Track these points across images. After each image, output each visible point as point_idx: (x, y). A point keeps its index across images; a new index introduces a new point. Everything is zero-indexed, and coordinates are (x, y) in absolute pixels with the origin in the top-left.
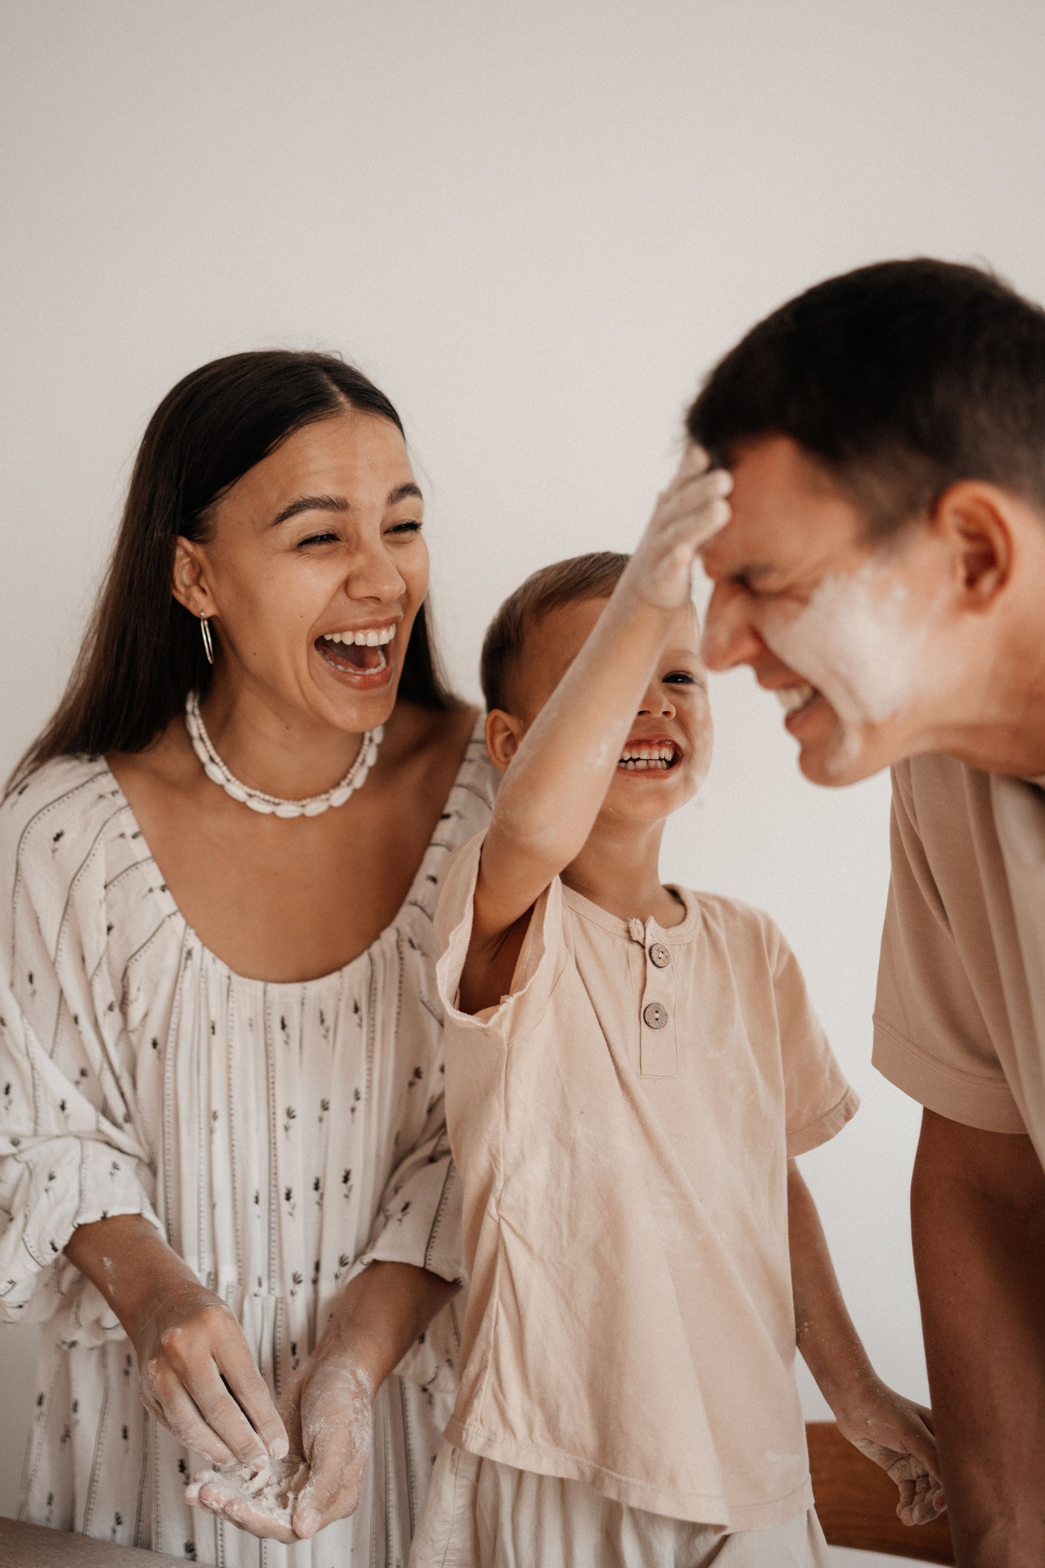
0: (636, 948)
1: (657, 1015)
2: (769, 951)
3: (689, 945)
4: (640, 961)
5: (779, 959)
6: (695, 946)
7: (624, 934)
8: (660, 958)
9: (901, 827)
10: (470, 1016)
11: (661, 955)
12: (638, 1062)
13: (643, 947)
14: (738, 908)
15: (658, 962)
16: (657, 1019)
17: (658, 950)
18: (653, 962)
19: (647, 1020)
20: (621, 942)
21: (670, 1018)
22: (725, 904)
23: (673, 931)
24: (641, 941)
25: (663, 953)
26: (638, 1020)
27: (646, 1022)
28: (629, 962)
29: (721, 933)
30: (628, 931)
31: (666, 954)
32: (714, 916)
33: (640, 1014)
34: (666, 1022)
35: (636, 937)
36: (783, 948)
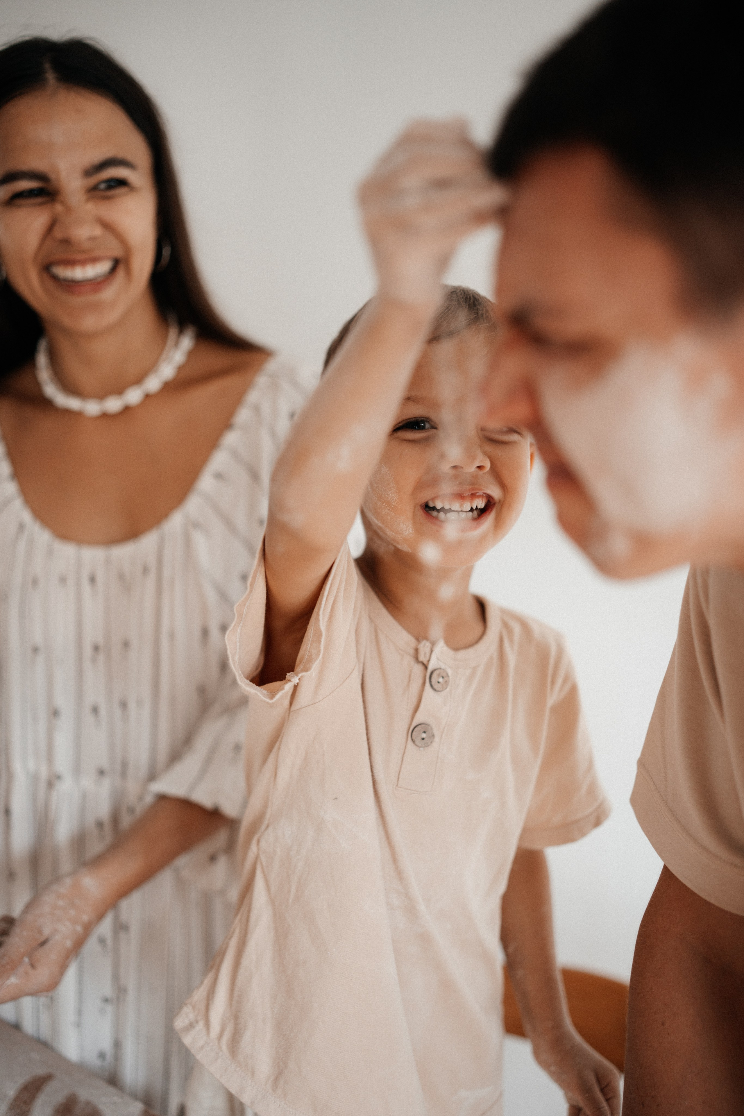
0: (418, 669)
1: (424, 735)
2: (553, 683)
3: (475, 669)
4: (420, 681)
5: (561, 689)
6: (480, 671)
7: (412, 651)
8: (439, 682)
9: (692, 607)
10: (258, 687)
11: (441, 680)
12: (397, 774)
13: (426, 667)
14: (537, 631)
15: (436, 686)
16: (423, 739)
17: (439, 675)
18: (431, 686)
19: (414, 738)
20: (408, 660)
21: (437, 739)
22: (525, 627)
23: (462, 654)
24: (425, 662)
25: (443, 677)
26: (405, 736)
27: (412, 740)
28: (409, 681)
29: (512, 658)
30: (417, 650)
31: (446, 679)
32: (511, 640)
33: (408, 732)
34: (431, 742)
35: (422, 658)
36: (567, 678)
